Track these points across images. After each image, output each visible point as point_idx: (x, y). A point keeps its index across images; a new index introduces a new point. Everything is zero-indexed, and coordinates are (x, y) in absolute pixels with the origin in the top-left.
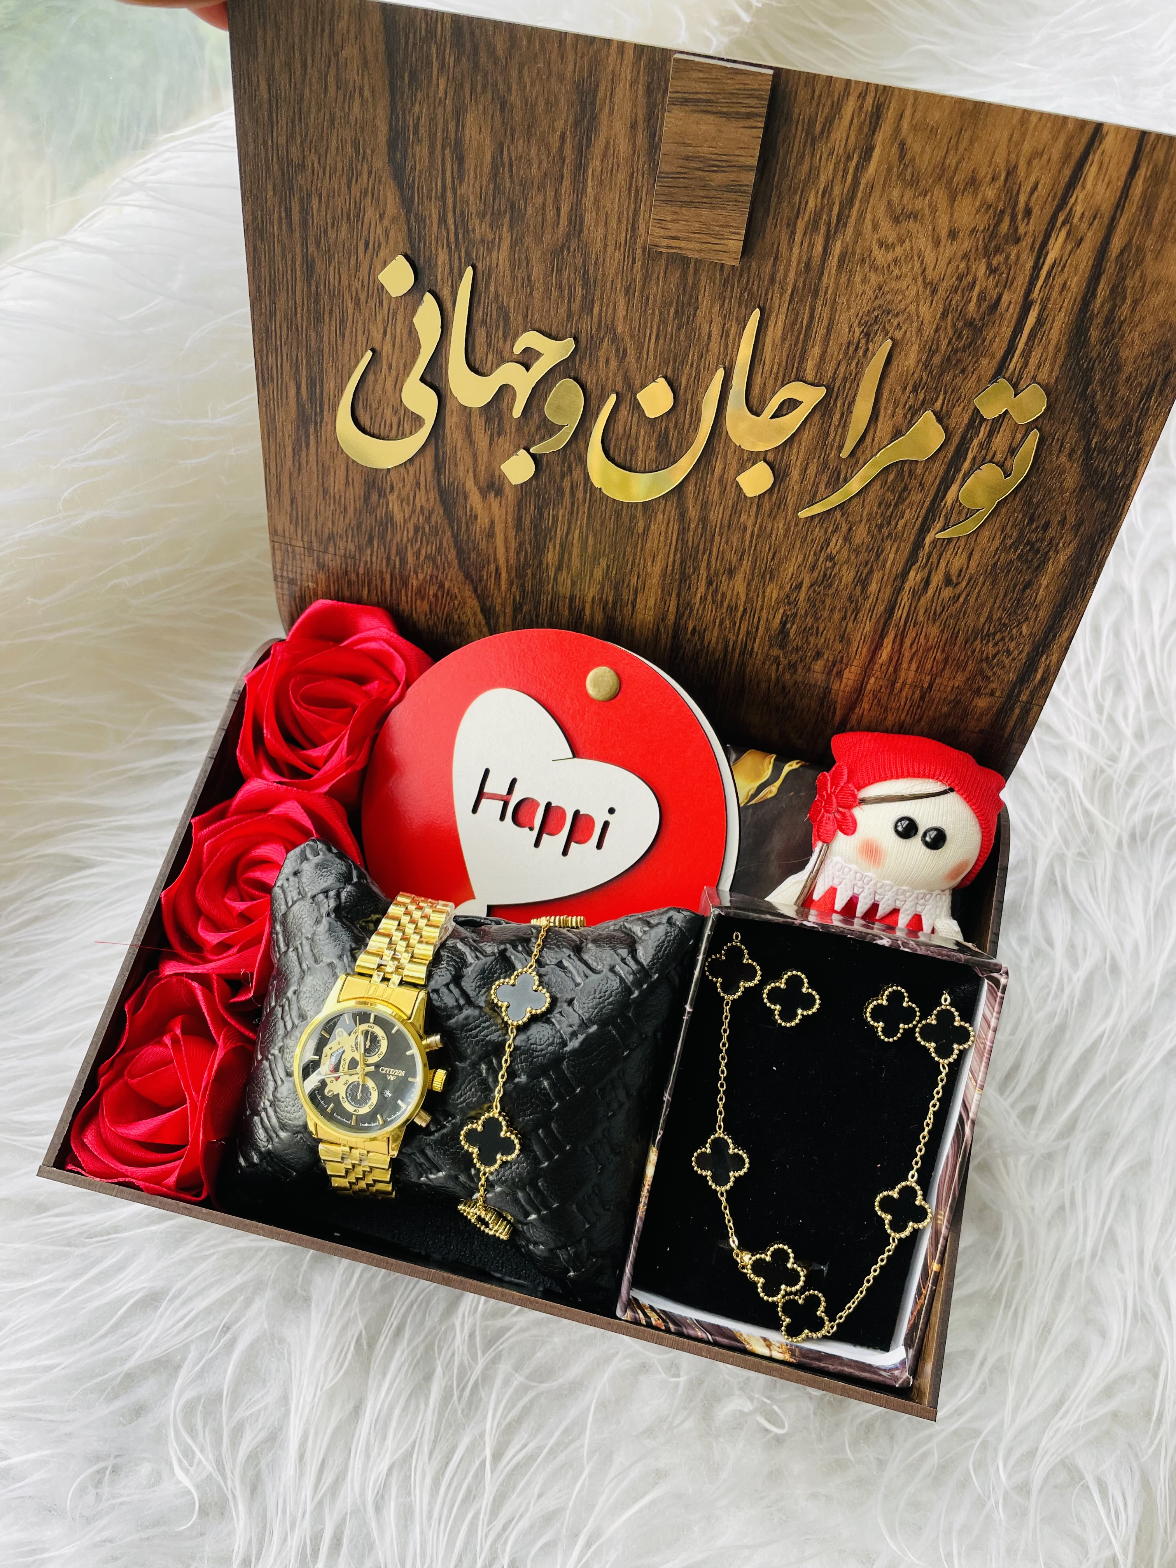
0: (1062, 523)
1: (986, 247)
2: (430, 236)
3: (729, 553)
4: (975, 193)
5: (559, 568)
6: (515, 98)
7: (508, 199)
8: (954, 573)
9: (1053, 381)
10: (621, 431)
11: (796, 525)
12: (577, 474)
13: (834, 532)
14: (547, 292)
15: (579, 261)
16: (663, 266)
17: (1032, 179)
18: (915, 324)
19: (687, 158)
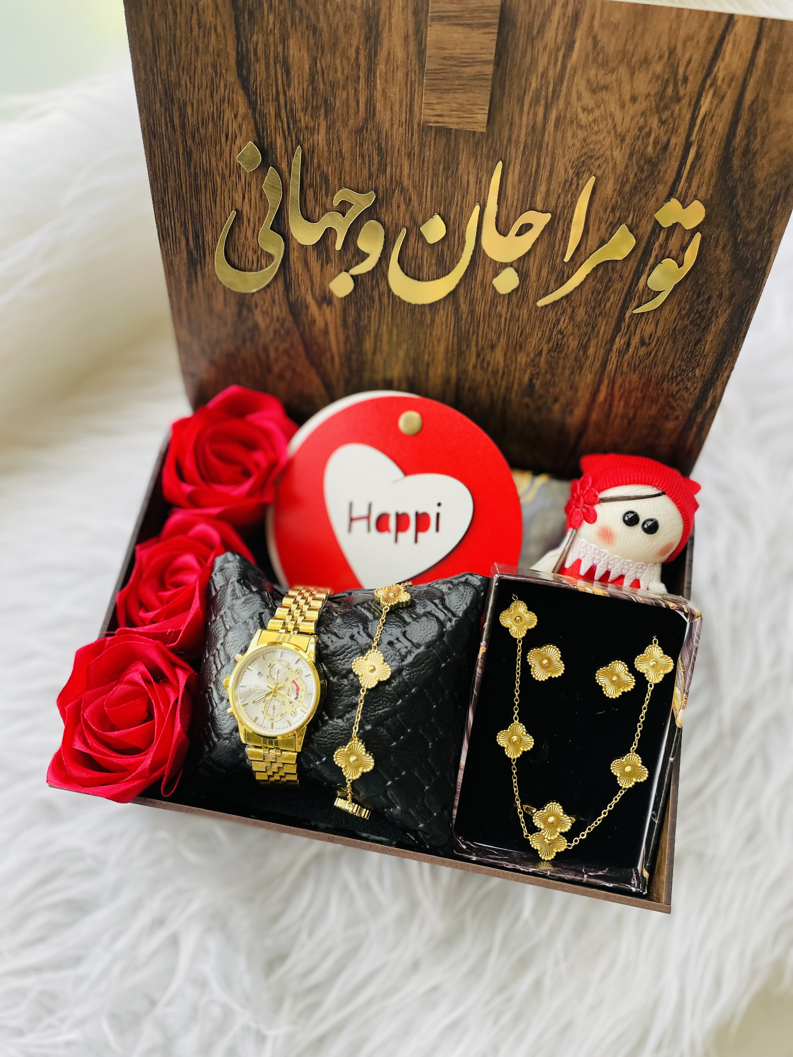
0: (720, 296)
1: (657, 106)
2: (270, 127)
3: (490, 334)
4: (647, 69)
5: (374, 353)
6: (323, 24)
7: (322, 97)
8: (646, 337)
9: (709, 197)
10: (411, 255)
11: (536, 311)
12: (382, 286)
13: (562, 314)
14: (354, 160)
15: (375, 137)
16: (433, 136)
17: (687, 56)
18: (610, 165)
19: (445, 58)
